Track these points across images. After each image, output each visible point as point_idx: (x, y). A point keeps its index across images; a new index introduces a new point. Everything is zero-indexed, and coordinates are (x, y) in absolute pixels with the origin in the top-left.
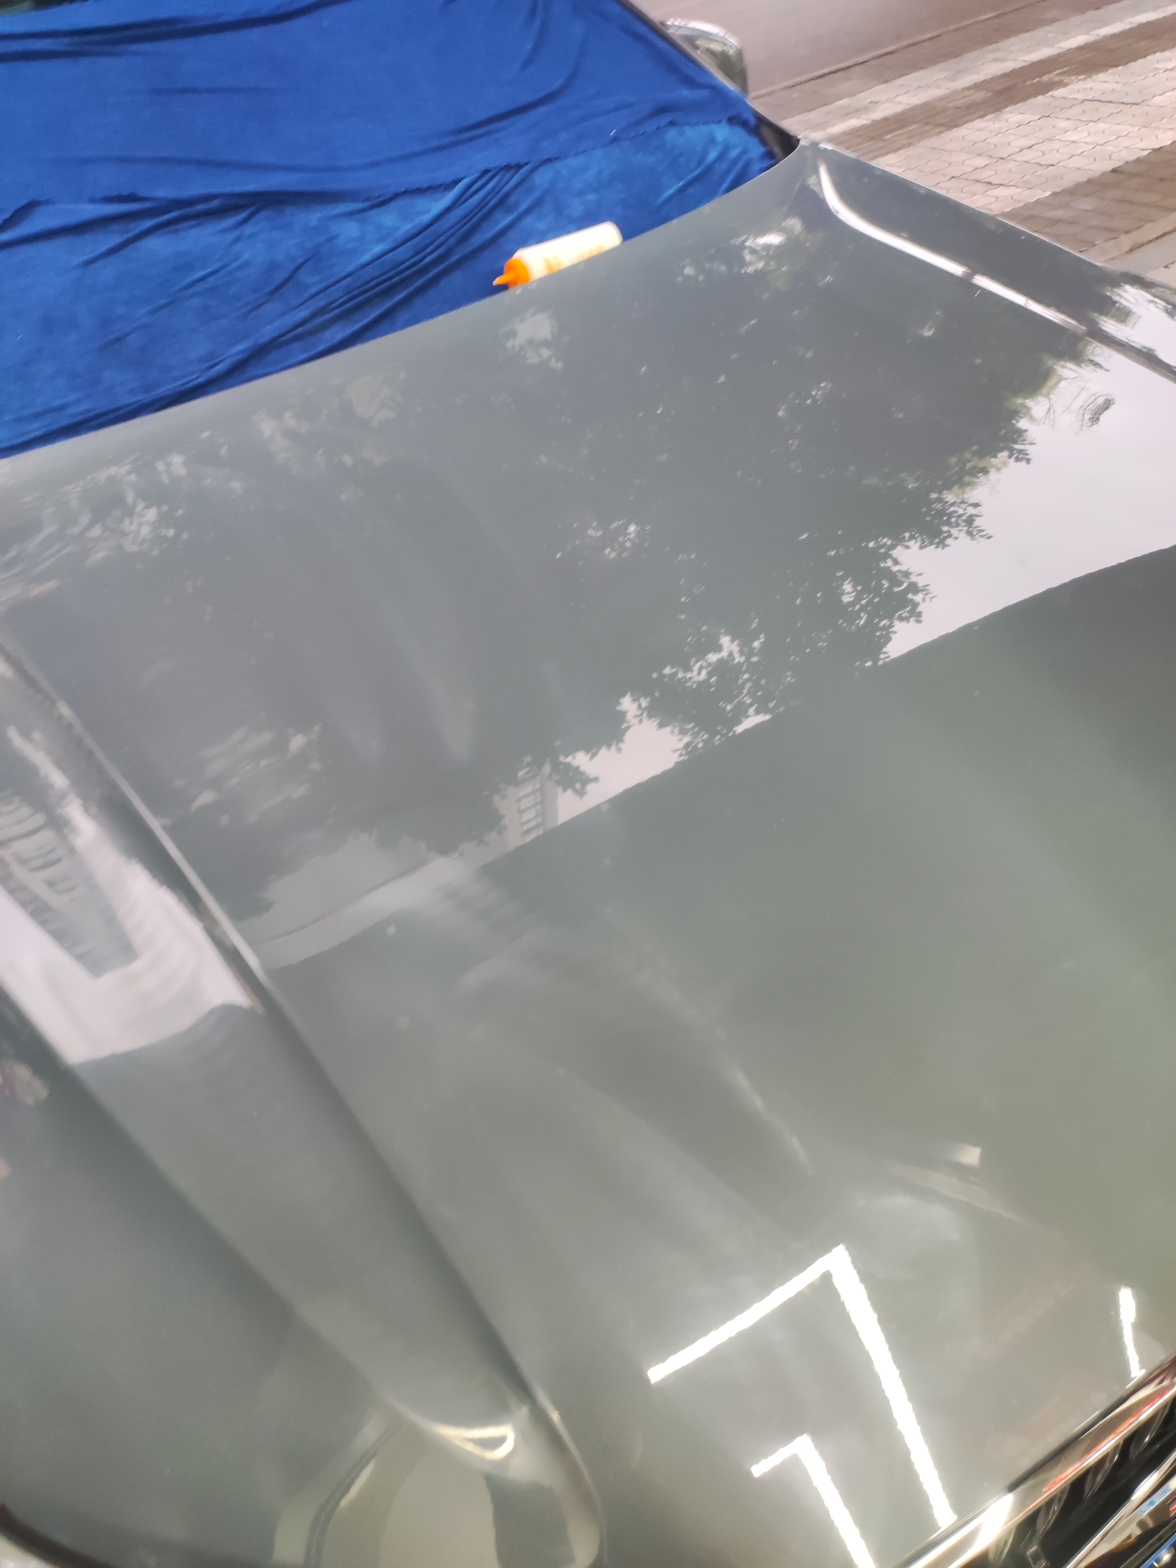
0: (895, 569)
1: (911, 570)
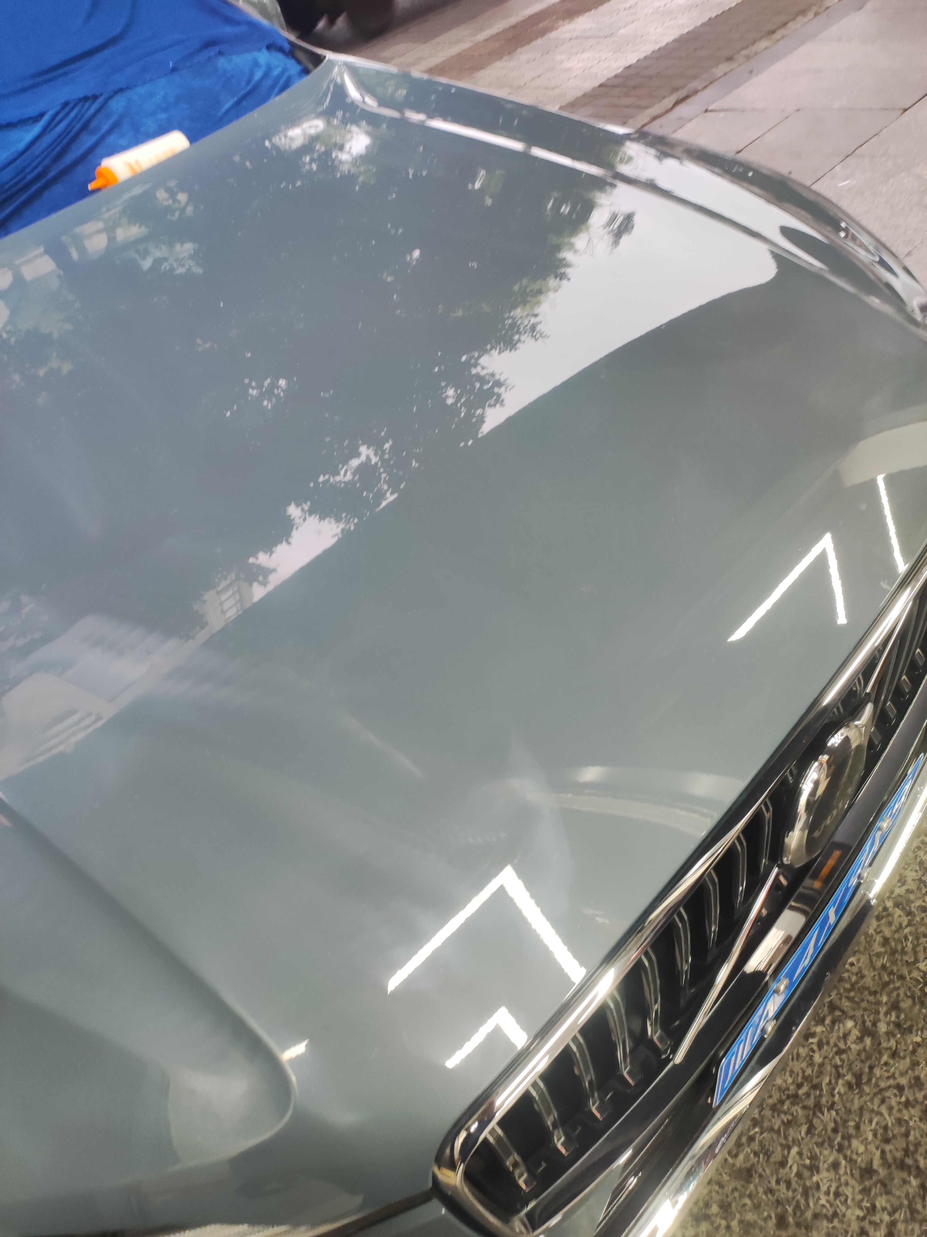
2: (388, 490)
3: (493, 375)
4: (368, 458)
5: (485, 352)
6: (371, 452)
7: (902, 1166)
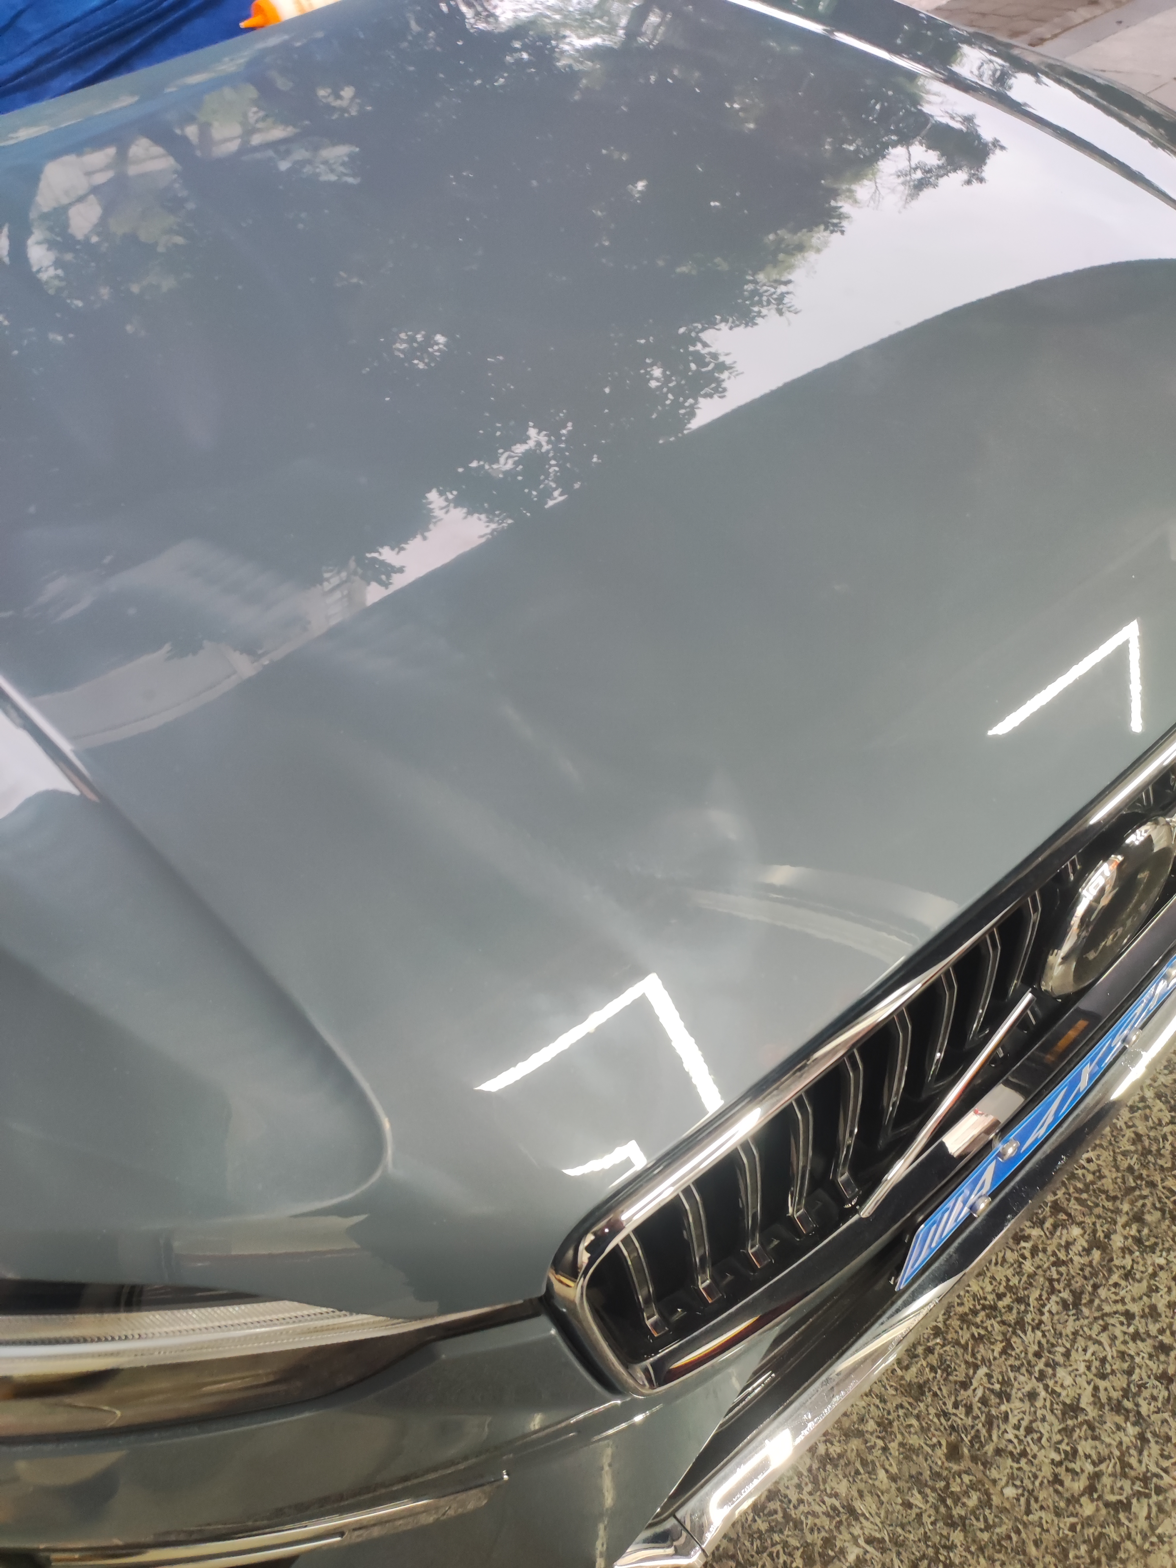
0: (704, 351)
1: (719, 352)
2: (555, 489)
3: (715, 356)
4: (539, 444)
5: (712, 324)
6: (543, 439)
7: (1118, 1408)
